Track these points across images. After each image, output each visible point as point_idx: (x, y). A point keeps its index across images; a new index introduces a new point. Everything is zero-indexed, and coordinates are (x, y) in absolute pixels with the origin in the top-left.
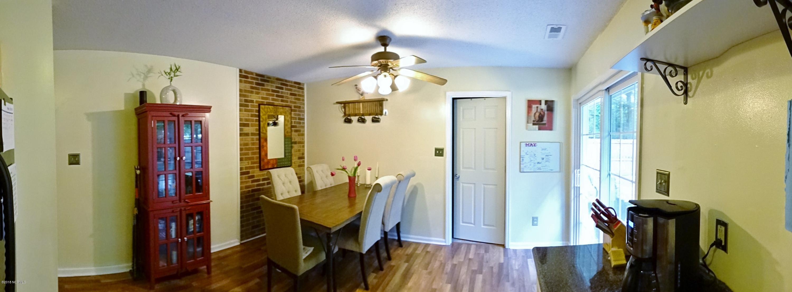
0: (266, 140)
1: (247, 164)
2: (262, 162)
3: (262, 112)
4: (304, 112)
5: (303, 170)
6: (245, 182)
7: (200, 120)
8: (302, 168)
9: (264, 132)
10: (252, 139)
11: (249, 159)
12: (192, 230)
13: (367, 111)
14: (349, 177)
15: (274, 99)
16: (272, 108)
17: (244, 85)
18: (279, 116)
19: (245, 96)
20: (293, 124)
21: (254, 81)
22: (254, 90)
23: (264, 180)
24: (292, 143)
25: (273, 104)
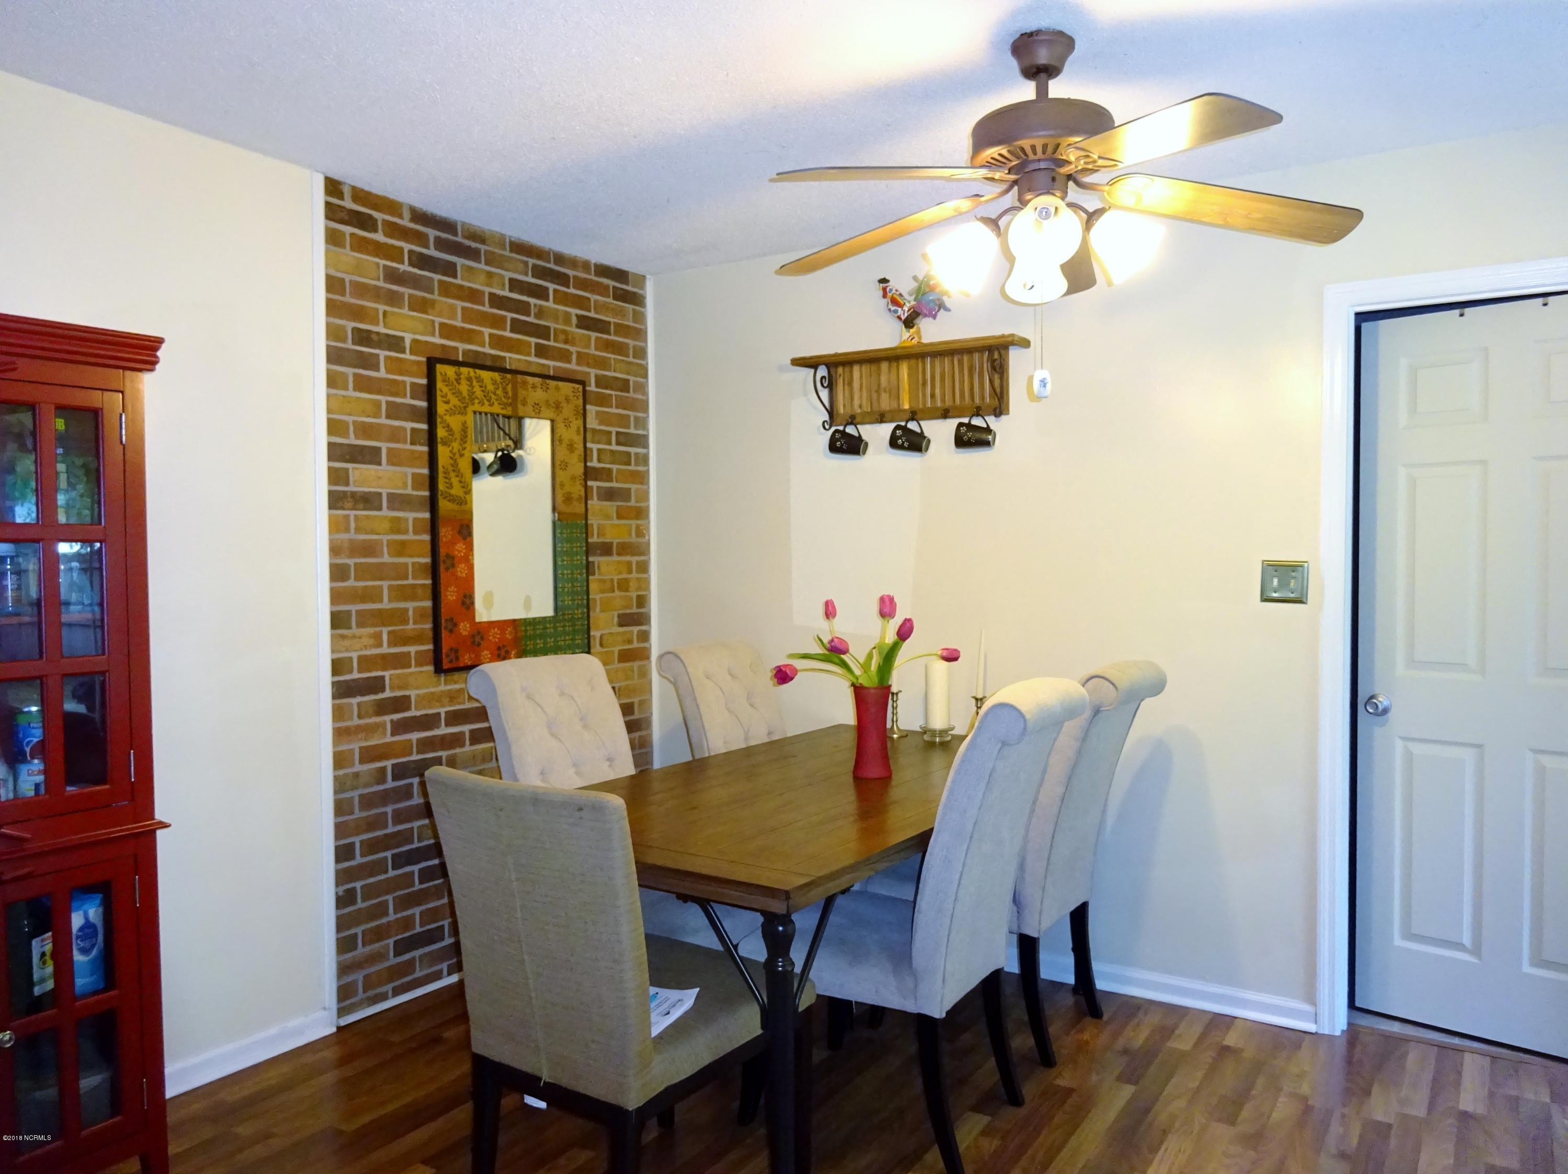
0: (465, 530)
1: (366, 641)
2: (444, 634)
3: (445, 396)
4: (644, 407)
5: (644, 674)
6: (359, 729)
7: (97, 405)
8: (636, 664)
9: (456, 491)
10: (397, 526)
11: (382, 618)
12: (50, 985)
13: (933, 396)
14: (859, 692)
15: (501, 338)
16: (494, 382)
17: (349, 256)
18: (530, 425)
19: (357, 313)
20: (594, 463)
21: (407, 247)
22: (406, 291)
23: (455, 718)
24: (589, 550)
25: (498, 364)
